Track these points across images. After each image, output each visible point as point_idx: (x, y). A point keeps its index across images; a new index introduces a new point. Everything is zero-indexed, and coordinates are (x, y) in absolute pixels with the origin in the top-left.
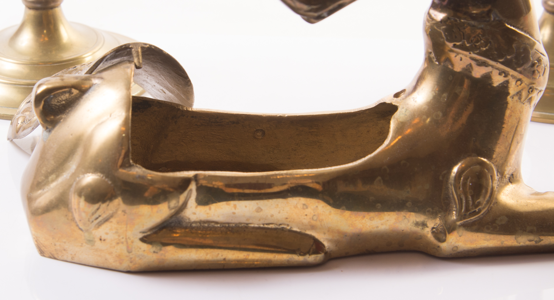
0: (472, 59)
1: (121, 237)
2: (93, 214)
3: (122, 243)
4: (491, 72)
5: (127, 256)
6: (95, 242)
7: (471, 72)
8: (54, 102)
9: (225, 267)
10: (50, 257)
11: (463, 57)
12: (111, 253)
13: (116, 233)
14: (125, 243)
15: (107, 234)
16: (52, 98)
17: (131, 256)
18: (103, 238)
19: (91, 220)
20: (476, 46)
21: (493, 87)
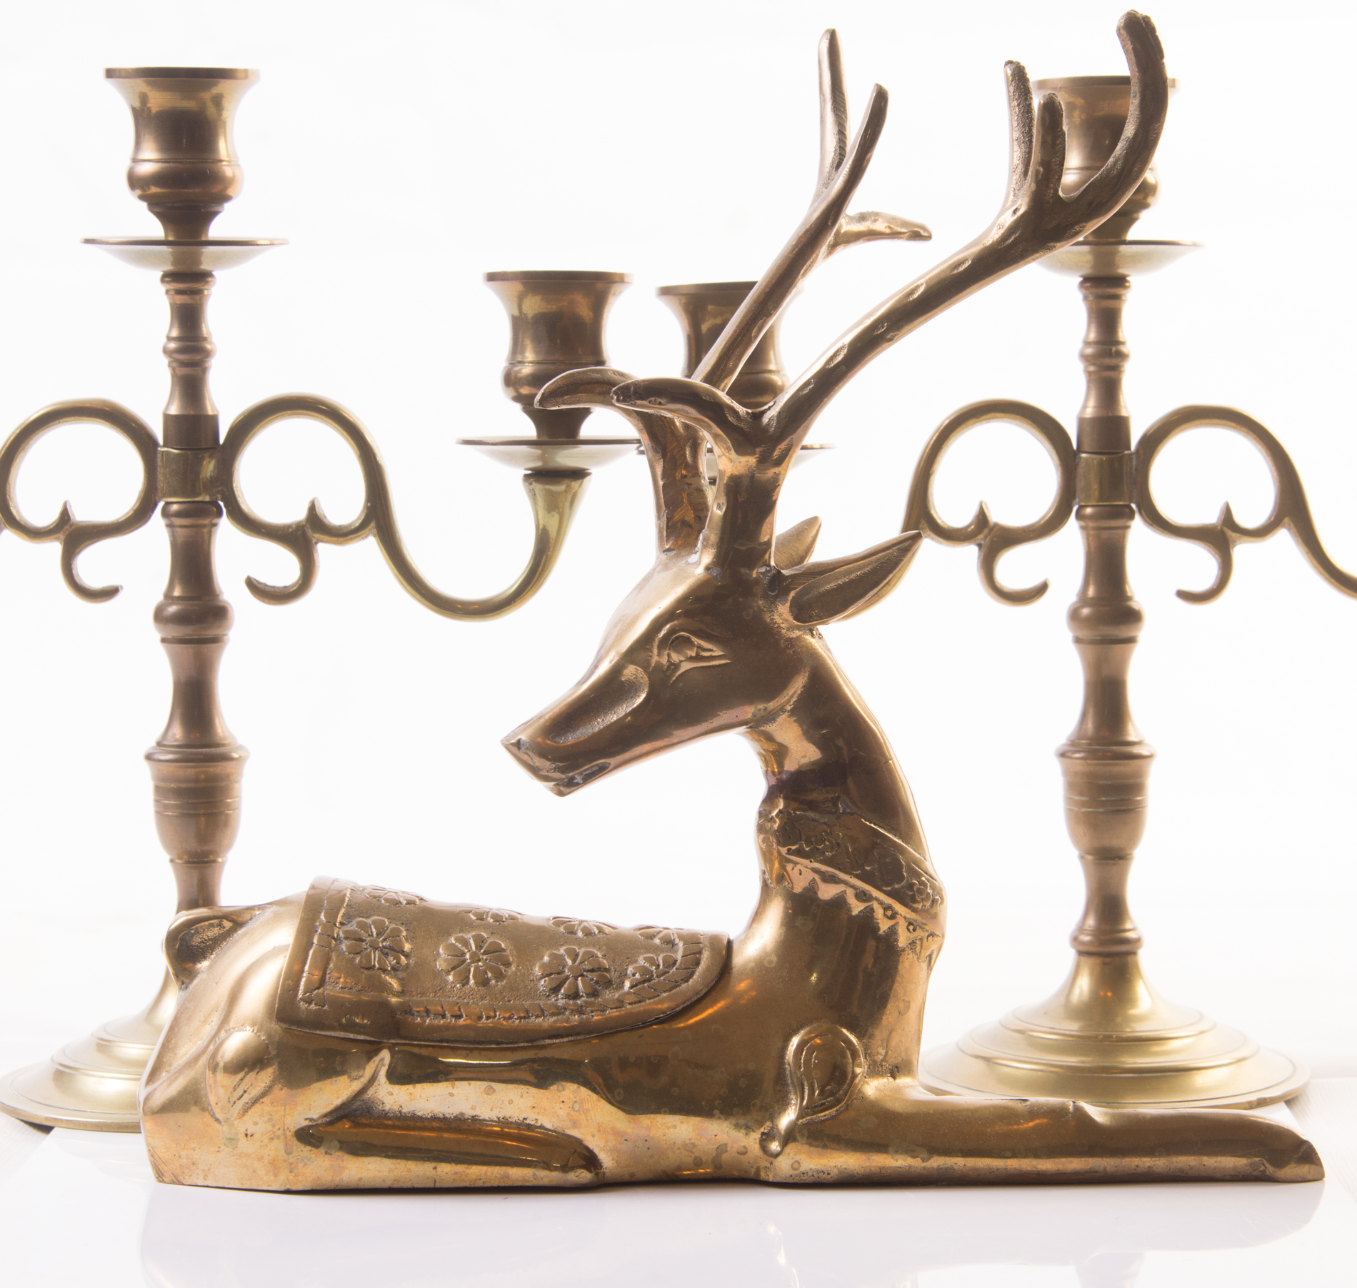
0: (814, 870)
1: (277, 1127)
2: (235, 1089)
3: (278, 1138)
4: (845, 892)
5: (285, 1161)
6: (238, 1140)
7: (816, 893)
8: (196, 940)
9: (438, 1185)
10: (173, 1183)
11: (804, 870)
12: (260, 1159)
13: (270, 1120)
14: (282, 1137)
15: (256, 1124)
16: (193, 935)
17: (291, 1160)
18: (249, 1133)
19: (232, 1100)
20: (818, 849)
21: (851, 915)
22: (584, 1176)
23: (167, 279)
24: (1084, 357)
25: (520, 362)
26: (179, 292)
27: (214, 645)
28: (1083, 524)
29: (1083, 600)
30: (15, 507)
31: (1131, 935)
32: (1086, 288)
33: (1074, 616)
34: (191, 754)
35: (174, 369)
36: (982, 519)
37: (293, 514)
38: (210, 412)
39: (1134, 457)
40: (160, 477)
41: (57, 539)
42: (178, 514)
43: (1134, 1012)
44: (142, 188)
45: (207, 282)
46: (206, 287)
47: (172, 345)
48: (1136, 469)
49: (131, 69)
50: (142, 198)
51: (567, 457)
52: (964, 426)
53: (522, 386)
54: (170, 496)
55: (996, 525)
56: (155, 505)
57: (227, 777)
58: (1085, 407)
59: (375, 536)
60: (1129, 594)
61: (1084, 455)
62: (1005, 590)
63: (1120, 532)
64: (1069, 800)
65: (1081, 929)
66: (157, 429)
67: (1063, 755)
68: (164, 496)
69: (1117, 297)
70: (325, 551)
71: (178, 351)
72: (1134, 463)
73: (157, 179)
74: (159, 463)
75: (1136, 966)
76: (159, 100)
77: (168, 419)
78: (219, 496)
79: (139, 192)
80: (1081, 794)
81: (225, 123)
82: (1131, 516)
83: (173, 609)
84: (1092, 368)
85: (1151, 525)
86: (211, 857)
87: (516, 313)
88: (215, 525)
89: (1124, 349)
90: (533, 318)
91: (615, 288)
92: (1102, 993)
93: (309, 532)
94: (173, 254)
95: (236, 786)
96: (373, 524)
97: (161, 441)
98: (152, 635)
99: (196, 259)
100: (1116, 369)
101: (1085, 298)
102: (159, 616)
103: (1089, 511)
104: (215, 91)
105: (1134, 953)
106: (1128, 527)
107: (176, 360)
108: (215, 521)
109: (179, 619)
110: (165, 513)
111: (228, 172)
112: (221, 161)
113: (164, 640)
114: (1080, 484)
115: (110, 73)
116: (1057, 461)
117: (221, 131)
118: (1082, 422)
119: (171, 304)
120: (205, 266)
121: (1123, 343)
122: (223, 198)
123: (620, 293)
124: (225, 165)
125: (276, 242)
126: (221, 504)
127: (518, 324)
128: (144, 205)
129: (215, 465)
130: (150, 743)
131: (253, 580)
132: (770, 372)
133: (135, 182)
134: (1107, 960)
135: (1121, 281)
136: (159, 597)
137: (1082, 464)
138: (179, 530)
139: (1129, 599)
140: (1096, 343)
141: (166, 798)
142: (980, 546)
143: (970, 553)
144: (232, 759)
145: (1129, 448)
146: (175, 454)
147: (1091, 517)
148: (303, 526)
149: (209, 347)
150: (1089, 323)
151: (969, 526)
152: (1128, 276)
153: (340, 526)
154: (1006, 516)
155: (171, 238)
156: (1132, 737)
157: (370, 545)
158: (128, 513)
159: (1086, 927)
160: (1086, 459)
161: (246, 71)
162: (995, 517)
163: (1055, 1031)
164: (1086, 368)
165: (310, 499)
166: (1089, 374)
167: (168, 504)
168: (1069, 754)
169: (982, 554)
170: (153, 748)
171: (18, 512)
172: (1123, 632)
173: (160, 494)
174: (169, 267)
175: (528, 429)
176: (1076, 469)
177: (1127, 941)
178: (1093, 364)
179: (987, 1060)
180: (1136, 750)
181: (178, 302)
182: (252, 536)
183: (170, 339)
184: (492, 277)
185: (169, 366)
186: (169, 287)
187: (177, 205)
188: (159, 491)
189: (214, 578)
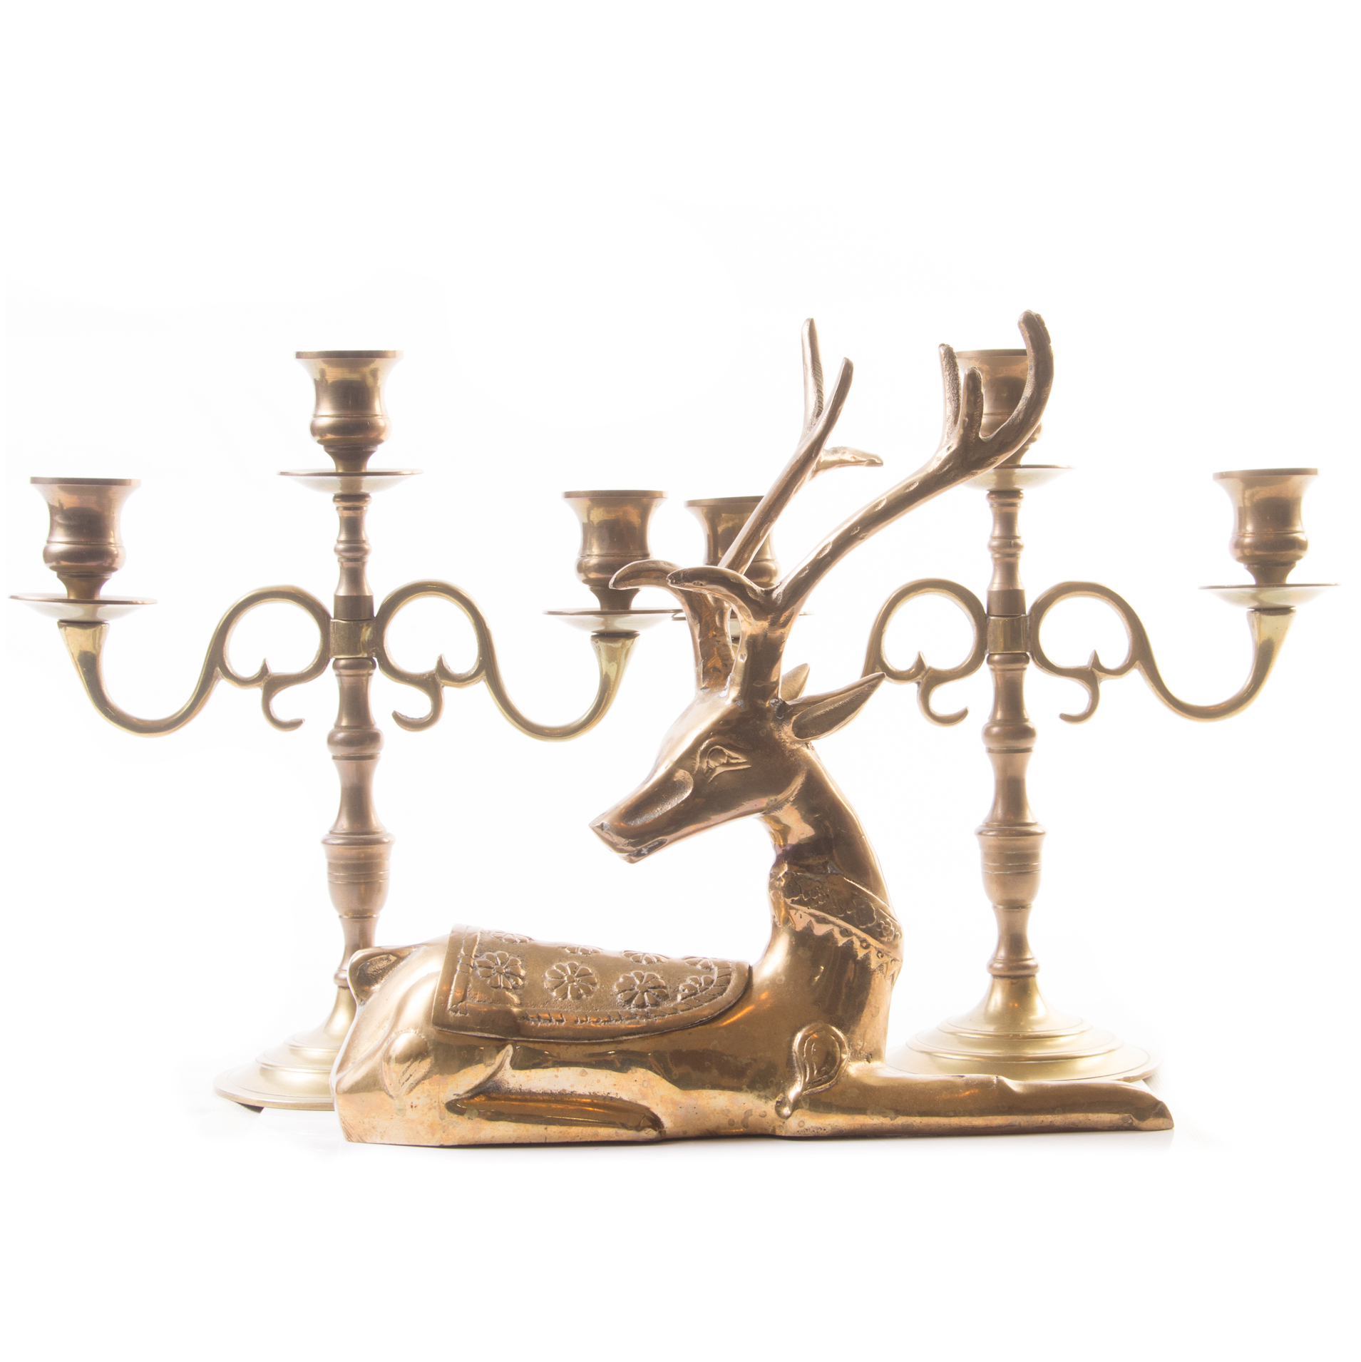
0: (811, 915)
1: (434, 1100)
2: (404, 1074)
3: (435, 1108)
4: (833, 930)
5: (439, 1124)
6: (406, 1110)
7: (812, 931)
8: (370, 970)
9: (548, 1141)
10: (359, 1142)
11: (803, 914)
12: (422, 1123)
13: (428, 1096)
14: (438, 1108)
15: (418, 1098)
16: (369, 966)
17: (444, 1124)
18: (414, 1105)
19: (402, 1082)
20: (813, 899)
21: (837, 947)
22: (651, 1133)
23: (337, 499)
24: (992, 548)
25: (588, 555)
26: (346, 508)
27: (371, 761)
28: (992, 667)
29: (994, 722)
30: (229, 664)
31: (1030, 963)
32: (992, 499)
33: (987, 733)
34: (356, 839)
35: (342, 563)
36: (920, 664)
37: (428, 666)
38: (368, 594)
39: (1028, 618)
40: (332, 641)
41: (259, 686)
42: (345, 667)
43: (1032, 1017)
44: (321, 435)
45: (366, 501)
46: (365, 505)
47: (341, 547)
48: (1030, 628)
49: (314, 352)
50: (320, 442)
51: (622, 623)
52: (906, 597)
53: (590, 572)
54: (339, 654)
55: (930, 668)
56: (329, 661)
57: (380, 856)
58: (992, 583)
59: (485, 681)
60: (1026, 717)
61: (992, 618)
62: (937, 715)
63: (1019, 672)
64: (985, 866)
65: (995, 959)
66: (330, 608)
67: (980, 833)
68: (335, 654)
69: (1014, 505)
70: (449, 692)
71: (347, 550)
72: (1028, 623)
73: (333, 429)
74: (332, 630)
75: (1035, 985)
76: (333, 374)
77: (337, 598)
78: (374, 653)
79: (318, 438)
80: (994, 861)
81: (379, 388)
82: (1027, 661)
83: (341, 735)
84: (997, 556)
85: (1041, 667)
86: (369, 914)
87: (586, 521)
88: (371, 674)
89: (1019, 541)
90: (598, 524)
91: (656, 502)
92: (1011, 1004)
93: (438, 679)
94: (341, 481)
95: (386, 862)
96: (484, 673)
97: (332, 616)
98: (326, 753)
99: (359, 485)
100: (1014, 555)
101: (992, 506)
102: (331, 740)
103: (996, 657)
104: (372, 366)
105: (1034, 976)
106: (1025, 669)
107: (344, 557)
108: (371, 672)
109: (347, 742)
110: (335, 666)
111: (381, 422)
112: (376, 415)
113: (334, 758)
114: (990, 638)
115: (299, 355)
116: (973, 622)
117: (376, 394)
118: (990, 594)
119: (340, 517)
120: (364, 490)
121: (1018, 538)
122: (377, 441)
123: (660, 504)
124: (380, 418)
125: (414, 472)
126: (375, 659)
127: (587, 528)
128: (322, 447)
129: (371, 632)
130: (324, 831)
131: (397, 714)
132: (767, 560)
133: (315, 431)
134: (1014, 981)
135: (1016, 494)
136: (331, 727)
137: (991, 624)
138: (346, 678)
139: (1026, 720)
140: (1000, 538)
141: (337, 871)
142: (919, 683)
143: (912, 688)
144: (384, 843)
145: (1025, 613)
146: (343, 624)
147: (999, 662)
148: (434, 675)
149: (366, 547)
150: (995, 523)
151: (911, 669)
152: (1022, 490)
153: (460, 674)
154: (936, 662)
155: (340, 471)
156: (1029, 819)
157: (481, 688)
158: (309, 667)
159: (999, 958)
160: (993, 620)
161: (395, 352)
162: (929, 663)
163: (978, 1032)
164: (993, 555)
165: (438, 655)
166: (996, 559)
167: (337, 659)
168: (984, 833)
169: (921, 690)
170: (327, 835)
171: (231, 667)
172: (1022, 744)
173: (332, 653)
174: (339, 492)
175: (594, 603)
176: (987, 628)
177: (1027, 967)
178: (998, 553)
179: (929, 1053)
180: (1032, 829)
181: (346, 516)
182: (396, 682)
183: (339, 542)
184: (568, 495)
185: (339, 561)
186: (338, 505)
187: (345, 447)
188: (331, 651)
189: (371, 714)
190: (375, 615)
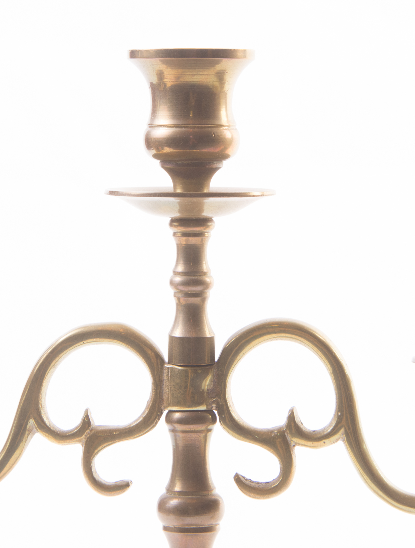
23: (175, 224)
26: (185, 235)
27: (208, 534)
30: (45, 414)
35: (179, 299)
38: (208, 335)
40: (166, 390)
41: (80, 441)
42: (181, 421)
44: (158, 149)
45: (208, 226)
46: (207, 230)
47: (178, 279)
49: (152, 50)
50: (156, 156)
54: (174, 405)
56: (162, 413)
59: (343, 441)
68: (169, 405)
70: (301, 452)
71: (184, 284)
73: (172, 141)
74: (165, 377)
76: (174, 76)
77: (173, 340)
78: (214, 405)
79: (154, 151)
81: (226, 94)
83: (174, 502)
88: (210, 430)
93: (289, 437)
94: (180, 204)
96: (342, 431)
97: (166, 359)
98: (157, 523)
99: (199, 208)
102: (162, 507)
104: (220, 68)
107: (181, 291)
108: (209, 427)
109: (180, 511)
110: (169, 420)
111: (227, 134)
112: (222, 126)
113: (166, 529)
115: (133, 54)
117: (222, 101)
119: (177, 244)
120: (206, 214)
122: (222, 157)
124: (226, 129)
125: (265, 193)
126: (216, 412)
128: (157, 162)
129: (211, 380)
131: (241, 477)
133: (150, 143)
136: (161, 490)
138: (181, 435)
146: (179, 370)
148: (284, 431)
149: (207, 280)
153: (314, 431)
155: (179, 191)
157: (340, 448)
158: (138, 419)
161: (245, 51)
165: (289, 408)
167: (170, 412)
171: (48, 418)
173: (165, 404)
174: (177, 215)
181: (184, 243)
182: (240, 439)
183: (176, 273)
185: (175, 296)
186: (176, 230)
187: (186, 162)
188: (165, 402)
189: (209, 476)
190: (217, 359)
